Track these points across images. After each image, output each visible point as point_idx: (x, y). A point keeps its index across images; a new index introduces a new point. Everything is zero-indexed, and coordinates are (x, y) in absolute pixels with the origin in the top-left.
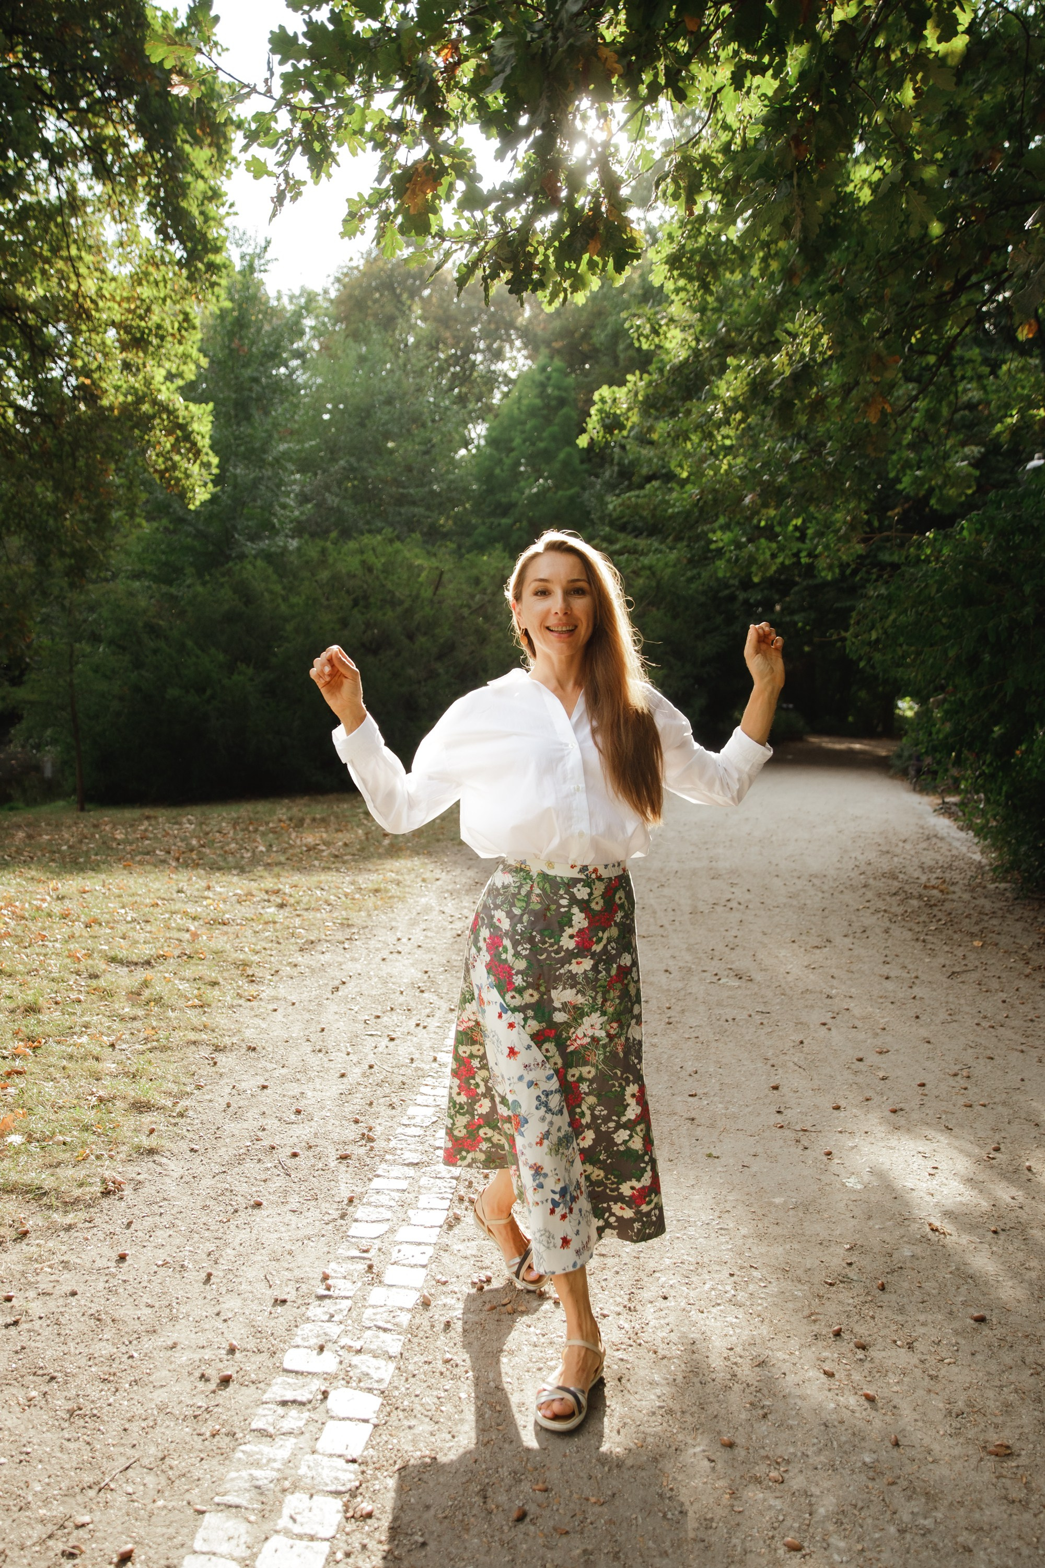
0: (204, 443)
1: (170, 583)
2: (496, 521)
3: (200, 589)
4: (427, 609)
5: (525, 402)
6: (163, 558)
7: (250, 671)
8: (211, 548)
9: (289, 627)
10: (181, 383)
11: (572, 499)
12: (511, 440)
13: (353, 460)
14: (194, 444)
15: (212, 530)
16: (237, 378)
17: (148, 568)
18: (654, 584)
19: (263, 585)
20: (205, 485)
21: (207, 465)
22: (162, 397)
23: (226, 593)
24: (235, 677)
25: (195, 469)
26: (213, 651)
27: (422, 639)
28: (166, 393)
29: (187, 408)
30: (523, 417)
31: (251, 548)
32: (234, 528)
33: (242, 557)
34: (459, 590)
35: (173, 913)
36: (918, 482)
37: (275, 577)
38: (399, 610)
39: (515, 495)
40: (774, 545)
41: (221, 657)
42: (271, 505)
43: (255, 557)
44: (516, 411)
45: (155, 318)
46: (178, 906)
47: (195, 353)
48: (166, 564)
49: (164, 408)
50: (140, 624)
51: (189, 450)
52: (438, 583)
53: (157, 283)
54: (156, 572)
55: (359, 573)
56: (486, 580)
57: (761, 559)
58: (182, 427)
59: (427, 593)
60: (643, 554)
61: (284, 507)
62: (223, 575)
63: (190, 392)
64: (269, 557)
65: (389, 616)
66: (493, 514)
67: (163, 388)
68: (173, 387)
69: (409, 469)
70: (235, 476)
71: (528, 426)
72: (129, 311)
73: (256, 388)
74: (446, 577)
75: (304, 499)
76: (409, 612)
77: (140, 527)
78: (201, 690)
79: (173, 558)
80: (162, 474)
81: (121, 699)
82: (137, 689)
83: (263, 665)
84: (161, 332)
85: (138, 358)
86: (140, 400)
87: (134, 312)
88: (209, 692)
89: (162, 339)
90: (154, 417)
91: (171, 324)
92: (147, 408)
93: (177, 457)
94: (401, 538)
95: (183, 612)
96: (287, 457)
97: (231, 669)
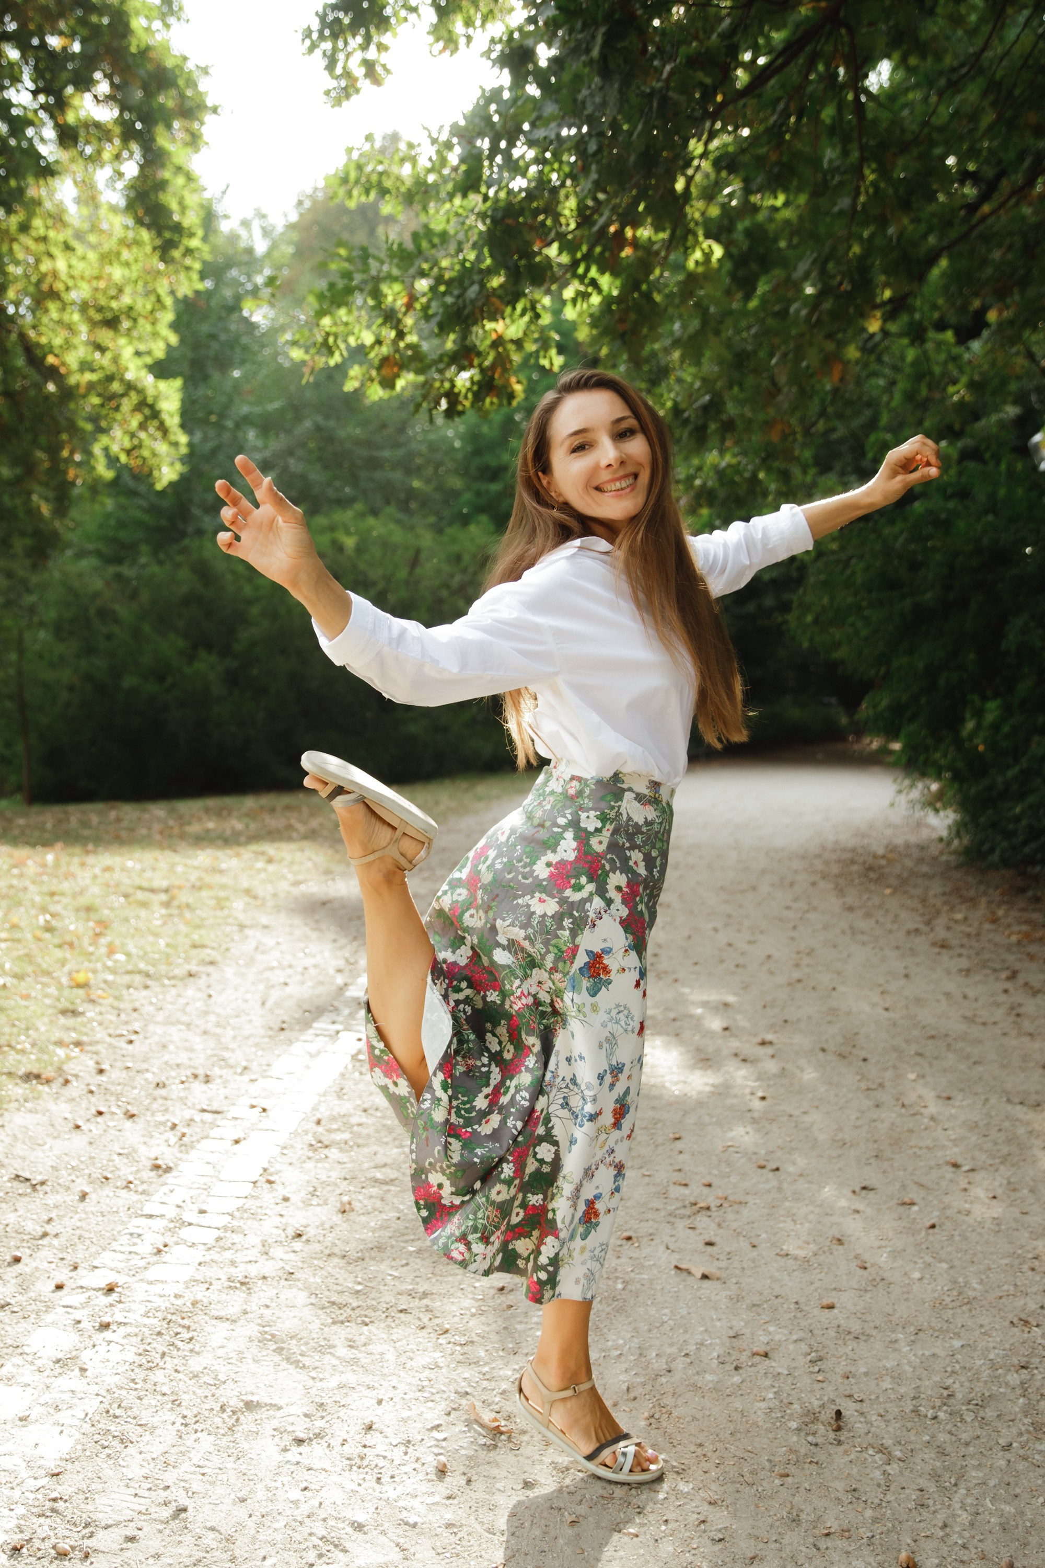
0: (173, 421)
1: (119, 561)
3: (156, 569)
7: (213, 658)
8: (165, 523)
9: (255, 610)
10: (149, 360)
14: (162, 422)
20: (172, 464)
21: (176, 444)
22: (130, 376)
23: (184, 574)
24: (196, 665)
25: (162, 448)
26: (171, 636)
28: (135, 371)
29: (155, 386)
32: (192, 500)
34: (438, 569)
41: (180, 643)
47: (165, 331)
49: (130, 387)
50: (92, 610)
51: (157, 428)
52: (415, 562)
53: (128, 264)
56: (466, 558)
58: (151, 407)
59: (402, 573)
62: (179, 553)
63: (161, 370)
66: (479, 478)
67: (131, 366)
68: (141, 363)
69: (383, 426)
72: (98, 290)
73: (215, 345)
74: (423, 556)
77: (102, 504)
78: (161, 679)
79: (122, 535)
80: (128, 452)
81: (71, 688)
82: (88, 677)
83: (226, 652)
84: (133, 314)
85: (105, 336)
86: (110, 378)
87: (105, 291)
88: (169, 680)
89: (135, 320)
90: (123, 395)
91: (144, 305)
92: (116, 386)
93: (143, 435)
94: (375, 512)
95: (134, 595)
96: (246, 420)
97: (191, 658)
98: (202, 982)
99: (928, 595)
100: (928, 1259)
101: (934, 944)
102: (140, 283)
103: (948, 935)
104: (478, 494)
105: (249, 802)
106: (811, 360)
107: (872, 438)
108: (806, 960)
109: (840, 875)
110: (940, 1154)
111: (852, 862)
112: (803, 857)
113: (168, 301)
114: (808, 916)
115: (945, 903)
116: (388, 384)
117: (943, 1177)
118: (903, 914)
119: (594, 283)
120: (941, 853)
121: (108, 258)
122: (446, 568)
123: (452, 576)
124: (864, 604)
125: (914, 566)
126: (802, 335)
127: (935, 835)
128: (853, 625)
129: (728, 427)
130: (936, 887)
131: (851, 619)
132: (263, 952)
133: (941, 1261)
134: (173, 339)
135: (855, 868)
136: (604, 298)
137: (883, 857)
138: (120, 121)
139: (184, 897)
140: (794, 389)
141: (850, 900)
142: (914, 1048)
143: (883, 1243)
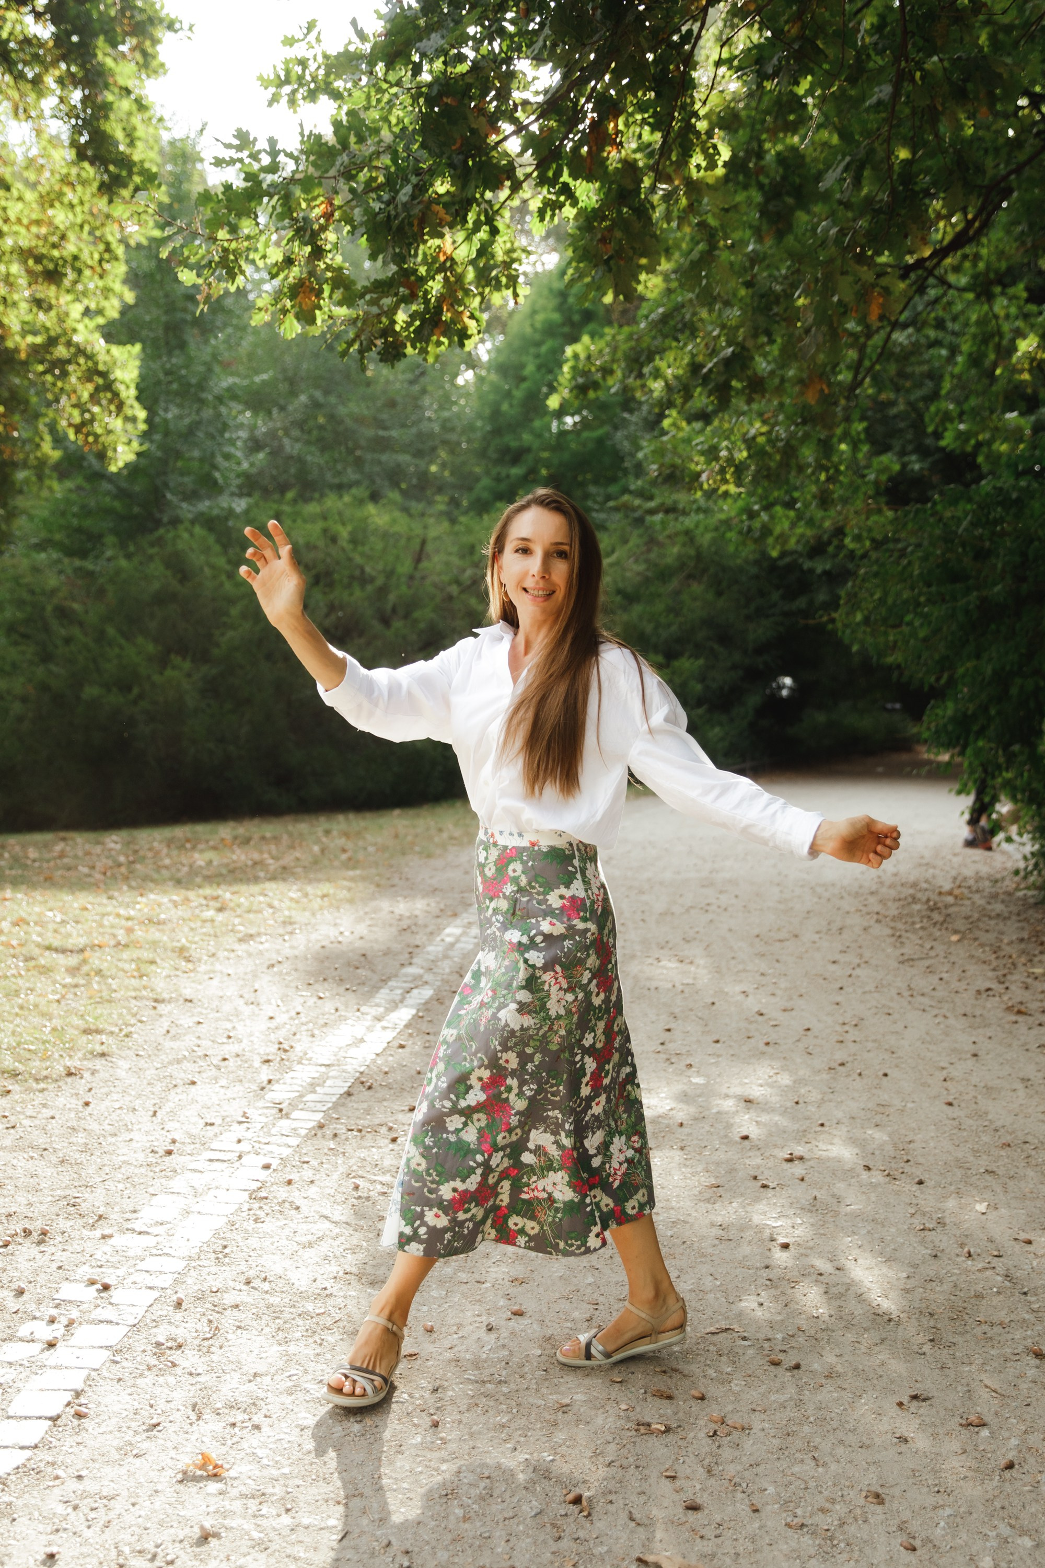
0: (129, 393)
1: (83, 554)
2: (504, 472)
3: (123, 563)
4: (404, 588)
5: (540, 317)
6: (75, 522)
7: (187, 665)
8: (136, 510)
9: (235, 611)
10: (101, 321)
11: (600, 441)
12: (522, 366)
13: (318, 394)
14: (116, 394)
15: (137, 488)
16: (167, 296)
17: (58, 537)
18: (692, 552)
19: (202, 558)
20: (129, 443)
21: (134, 420)
22: (78, 338)
23: (156, 568)
24: (169, 672)
25: (117, 423)
26: (140, 640)
27: (397, 624)
28: (84, 333)
29: (108, 351)
30: (537, 337)
31: (186, 510)
32: (166, 485)
33: (175, 522)
34: (447, 564)
35: (103, 915)
36: (963, 437)
37: (217, 548)
38: (369, 588)
39: (527, 437)
40: (792, 514)
41: (151, 648)
42: (213, 455)
43: (193, 522)
44: (528, 330)
45: (71, 248)
46: (109, 909)
47: (118, 287)
48: (79, 530)
49: (81, 351)
50: (49, 608)
51: (111, 401)
52: (420, 555)
53: (72, 206)
54: (67, 542)
55: (321, 543)
57: (777, 530)
58: (104, 375)
59: (405, 567)
60: (685, 513)
61: (227, 457)
62: (152, 545)
63: (112, 334)
64: (210, 523)
65: (358, 596)
66: (499, 461)
67: (80, 327)
68: (91, 324)
69: (392, 404)
70: (166, 421)
71: (544, 349)
72: (38, 237)
74: (429, 547)
75: (255, 445)
76: (383, 591)
77: (50, 489)
78: (125, 688)
79: (87, 523)
80: (78, 429)
81: (24, 700)
82: (44, 687)
83: (203, 657)
84: (78, 264)
85: (49, 292)
86: (52, 342)
87: (45, 239)
88: (136, 691)
89: (79, 272)
90: (69, 362)
91: (90, 254)
92: (61, 351)
93: (96, 409)
94: (375, 497)
95: (101, 592)
96: (232, 394)
97: (163, 662)
98: (80, 1085)
99: (998, 588)
100: (1005, 1530)
101: (1009, 1009)
102: (86, 228)
103: (1026, 996)
104: (498, 479)
105: (225, 831)
106: (844, 292)
107: (933, 409)
108: (854, 1034)
109: (900, 917)
110: (1018, 1335)
111: (915, 900)
112: (857, 895)
113: (120, 251)
114: (858, 972)
115: (1023, 952)
116: (307, 317)
117: (1021, 1376)
118: (972, 969)
119: (566, 190)
120: (1017, 889)
121: (50, 200)
122: (455, 560)
123: (464, 570)
124: (922, 599)
125: (981, 555)
126: (831, 261)
127: (1010, 865)
128: (910, 624)
129: (756, 386)
130: (1012, 931)
131: (908, 618)
132: (174, 1038)
133: (1023, 1532)
134: (130, 297)
135: (917, 907)
136: (581, 212)
137: (950, 893)
138: (57, 38)
139: (95, 960)
140: (824, 329)
141: (908, 950)
142: (984, 1162)
143: (940, 1499)
